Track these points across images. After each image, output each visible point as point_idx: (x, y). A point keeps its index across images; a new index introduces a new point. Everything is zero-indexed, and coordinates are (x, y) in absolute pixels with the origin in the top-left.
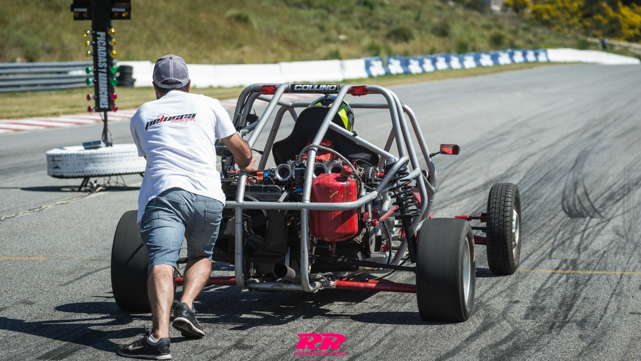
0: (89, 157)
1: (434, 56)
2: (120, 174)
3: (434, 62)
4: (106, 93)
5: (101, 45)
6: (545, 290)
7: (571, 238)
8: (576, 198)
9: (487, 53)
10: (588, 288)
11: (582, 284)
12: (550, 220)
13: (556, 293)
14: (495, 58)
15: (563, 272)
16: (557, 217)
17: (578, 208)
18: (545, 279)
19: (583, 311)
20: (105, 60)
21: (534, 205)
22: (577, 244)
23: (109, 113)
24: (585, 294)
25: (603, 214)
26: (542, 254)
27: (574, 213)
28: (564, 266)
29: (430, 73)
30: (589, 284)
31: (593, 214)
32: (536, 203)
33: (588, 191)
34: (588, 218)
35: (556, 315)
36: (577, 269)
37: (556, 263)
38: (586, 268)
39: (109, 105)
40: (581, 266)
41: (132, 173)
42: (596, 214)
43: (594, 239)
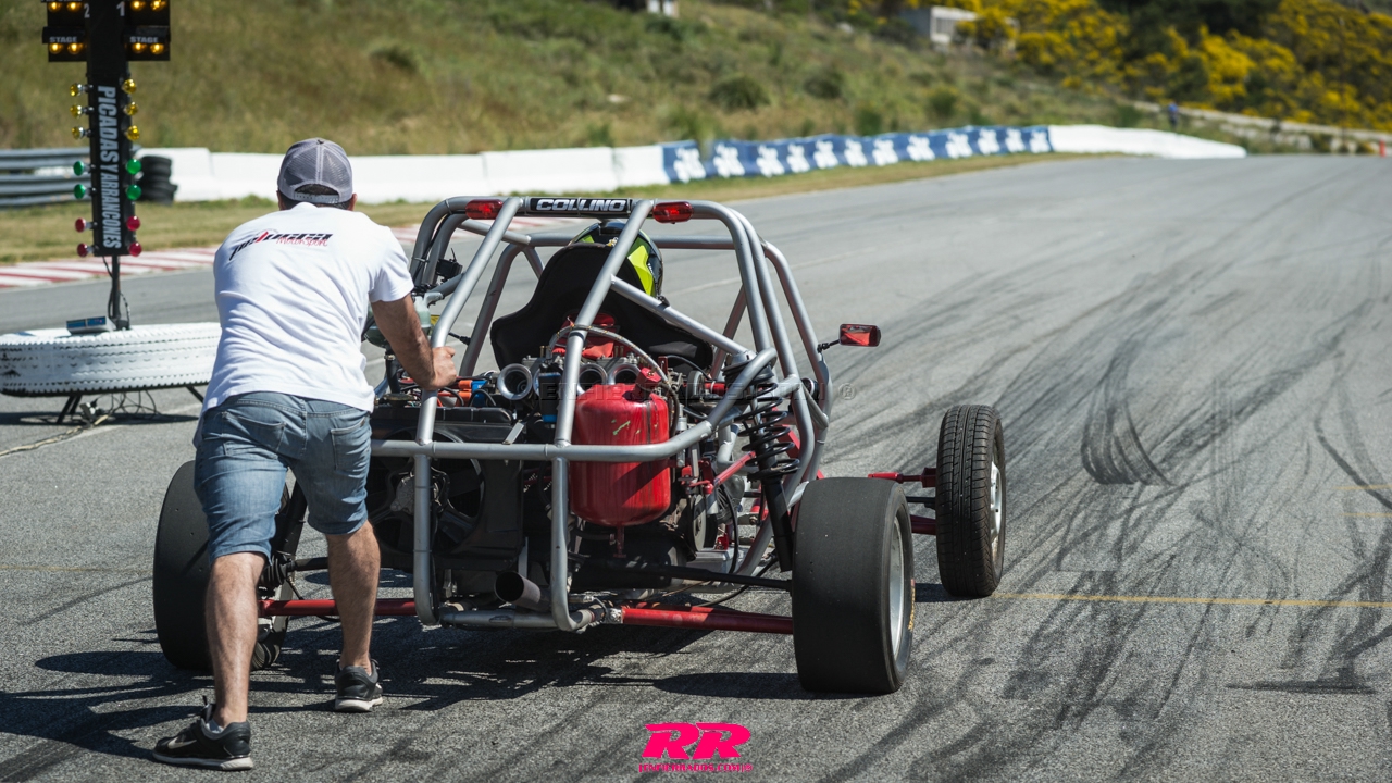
0: (80, 351)
1: (809, 139)
2: (145, 388)
3: (810, 152)
4: (118, 216)
5: (107, 115)
6: (1047, 637)
7: (1102, 526)
8: (1112, 442)
9: (920, 135)
10: (1138, 632)
11: (1125, 625)
12: (1058, 489)
13: (1070, 644)
14: (938, 144)
15: (1085, 598)
16: (1072, 482)
17: (1116, 463)
18: (1047, 613)
19: (1128, 680)
20: (115, 146)
21: (1024, 456)
22: (1115, 538)
23: (123, 259)
24: (1132, 645)
25: (1168, 476)
26: (1041, 561)
27: (1108, 474)
28: (1088, 586)
29: (802, 174)
30: (1141, 624)
31: (1149, 476)
32: (1027, 453)
33: (1138, 428)
34: (1137, 485)
35: (1071, 690)
36: (1114, 593)
37: (1070, 579)
38: (1135, 590)
39: (122, 241)
40: (1123, 587)
41: (172, 386)
42: (1155, 477)
43: (1151, 528)
